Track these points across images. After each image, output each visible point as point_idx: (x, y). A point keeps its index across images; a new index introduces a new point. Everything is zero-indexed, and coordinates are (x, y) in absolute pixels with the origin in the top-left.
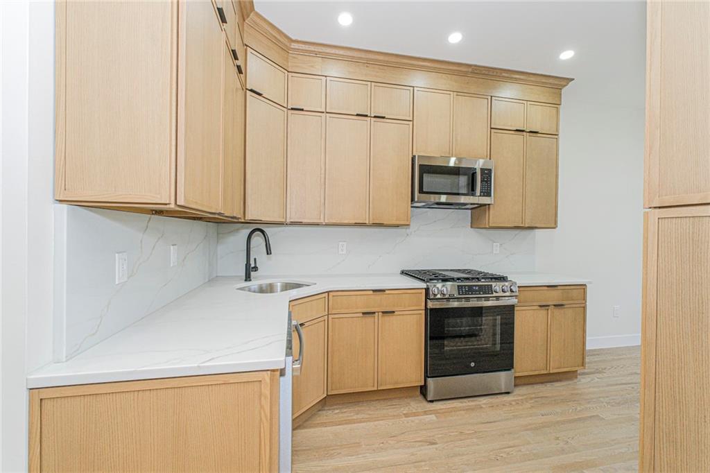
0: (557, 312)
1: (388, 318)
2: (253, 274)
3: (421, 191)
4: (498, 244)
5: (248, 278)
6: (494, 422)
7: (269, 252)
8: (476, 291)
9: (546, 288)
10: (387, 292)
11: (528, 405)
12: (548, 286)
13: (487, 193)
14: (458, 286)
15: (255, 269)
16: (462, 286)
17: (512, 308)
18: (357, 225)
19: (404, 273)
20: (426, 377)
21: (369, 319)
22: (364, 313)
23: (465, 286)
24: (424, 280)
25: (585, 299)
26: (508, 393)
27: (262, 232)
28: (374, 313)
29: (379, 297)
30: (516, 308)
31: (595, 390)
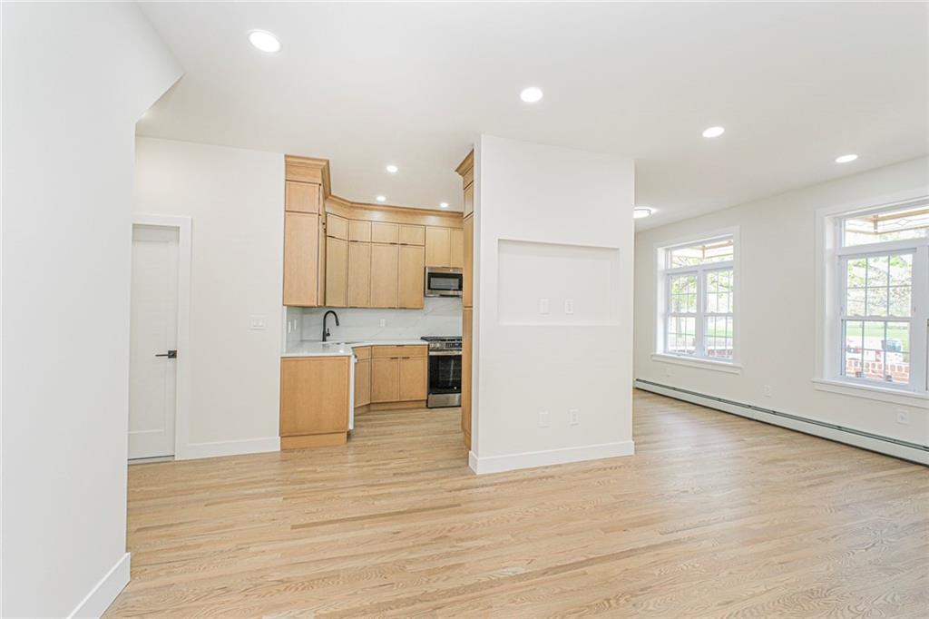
1: (406, 362)
2: (327, 338)
3: (429, 288)
5: (324, 340)
7: (338, 324)
13: (459, 289)
15: (329, 335)
16: (448, 343)
18: (390, 308)
19: (422, 338)
20: (429, 394)
21: (394, 362)
22: (390, 358)
27: (334, 313)
28: (397, 358)
29: (399, 349)
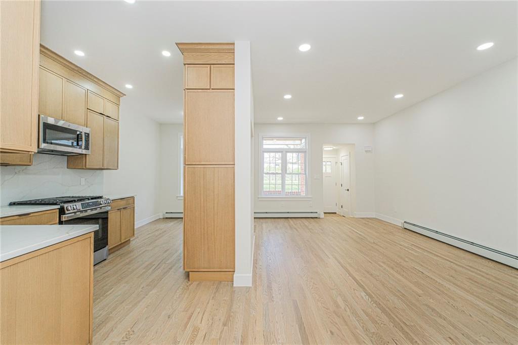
0: (125, 211)
3: (44, 141)
4: (84, 179)
6: (107, 272)
8: (91, 205)
10: (32, 215)
11: (118, 259)
12: (121, 199)
13: (87, 148)
14: (82, 204)
16: (84, 203)
17: (107, 212)
25: (134, 203)
26: (105, 260)
30: (109, 212)
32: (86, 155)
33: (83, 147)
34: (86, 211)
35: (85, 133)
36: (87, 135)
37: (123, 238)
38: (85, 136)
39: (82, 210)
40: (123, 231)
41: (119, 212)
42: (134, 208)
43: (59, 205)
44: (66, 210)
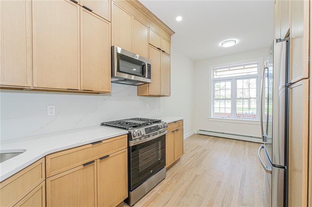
0: (177, 133)
1: (104, 162)
3: (118, 70)
4: (148, 104)
8: (153, 130)
9: (173, 123)
12: (174, 122)
13: (149, 77)
14: (145, 129)
16: (147, 128)
19: (104, 125)
21: (90, 168)
22: (84, 165)
23: (148, 128)
24: (125, 128)
25: (183, 126)
26: (164, 179)
28: (93, 161)
30: (166, 135)
31: (188, 162)
32: (149, 83)
33: (146, 77)
34: (149, 136)
35: (148, 64)
36: (149, 66)
37: (176, 157)
38: (148, 66)
39: (145, 135)
40: (176, 151)
41: (173, 134)
42: (183, 129)
43: (127, 130)
44: (132, 136)
